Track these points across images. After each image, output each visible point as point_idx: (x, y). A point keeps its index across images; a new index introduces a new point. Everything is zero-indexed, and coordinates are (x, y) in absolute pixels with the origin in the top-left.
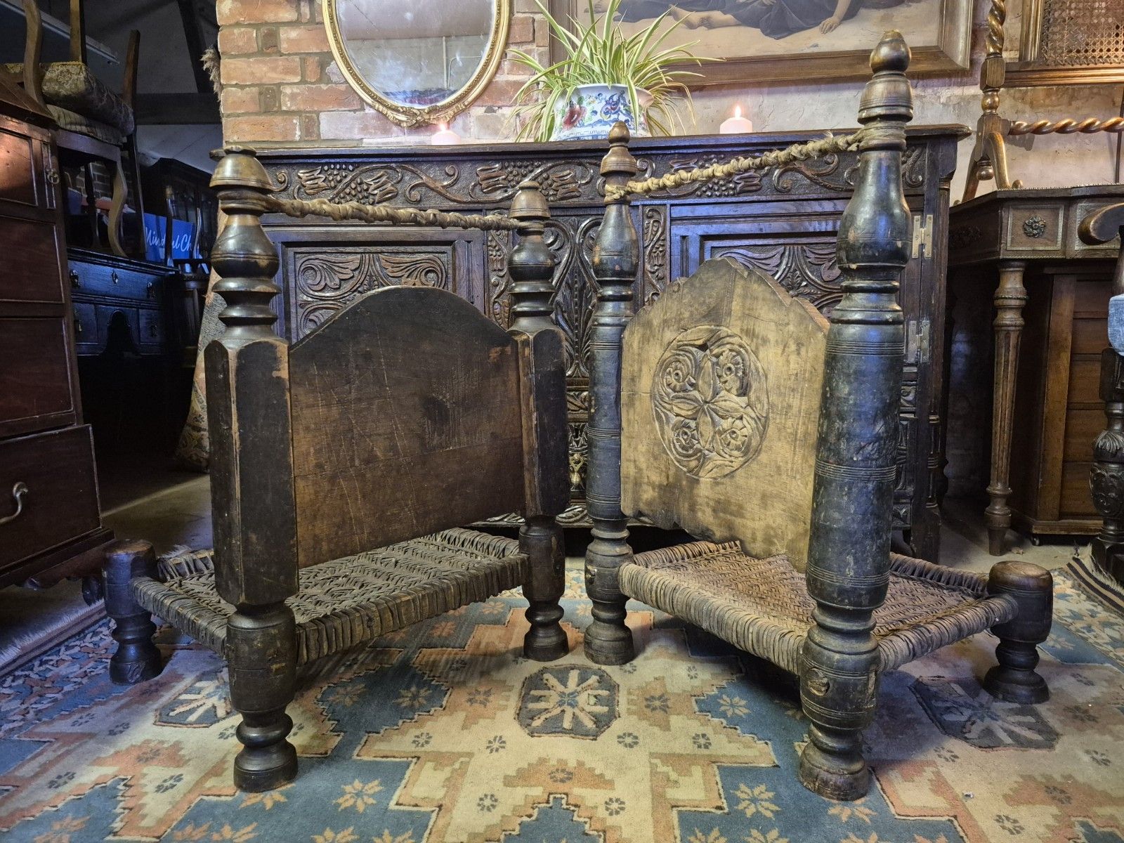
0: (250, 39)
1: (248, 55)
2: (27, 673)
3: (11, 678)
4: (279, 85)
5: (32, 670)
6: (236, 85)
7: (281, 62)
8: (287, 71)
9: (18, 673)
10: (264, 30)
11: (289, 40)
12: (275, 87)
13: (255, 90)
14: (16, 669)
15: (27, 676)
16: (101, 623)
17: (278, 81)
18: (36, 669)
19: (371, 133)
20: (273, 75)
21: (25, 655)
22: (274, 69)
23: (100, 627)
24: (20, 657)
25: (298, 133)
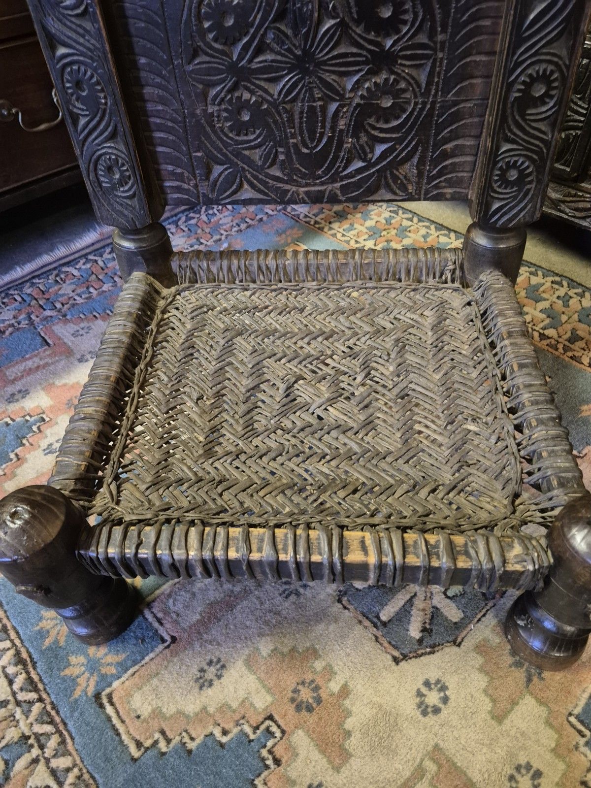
2: (96, 258)
3: (84, 260)
5: (101, 256)
9: (91, 257)
14: (90, 253)
15: (96, 261)
16: (170, 221)
18: (106, 256)
21: (102, 240)
23: (169, 224)
24: (98, 241)
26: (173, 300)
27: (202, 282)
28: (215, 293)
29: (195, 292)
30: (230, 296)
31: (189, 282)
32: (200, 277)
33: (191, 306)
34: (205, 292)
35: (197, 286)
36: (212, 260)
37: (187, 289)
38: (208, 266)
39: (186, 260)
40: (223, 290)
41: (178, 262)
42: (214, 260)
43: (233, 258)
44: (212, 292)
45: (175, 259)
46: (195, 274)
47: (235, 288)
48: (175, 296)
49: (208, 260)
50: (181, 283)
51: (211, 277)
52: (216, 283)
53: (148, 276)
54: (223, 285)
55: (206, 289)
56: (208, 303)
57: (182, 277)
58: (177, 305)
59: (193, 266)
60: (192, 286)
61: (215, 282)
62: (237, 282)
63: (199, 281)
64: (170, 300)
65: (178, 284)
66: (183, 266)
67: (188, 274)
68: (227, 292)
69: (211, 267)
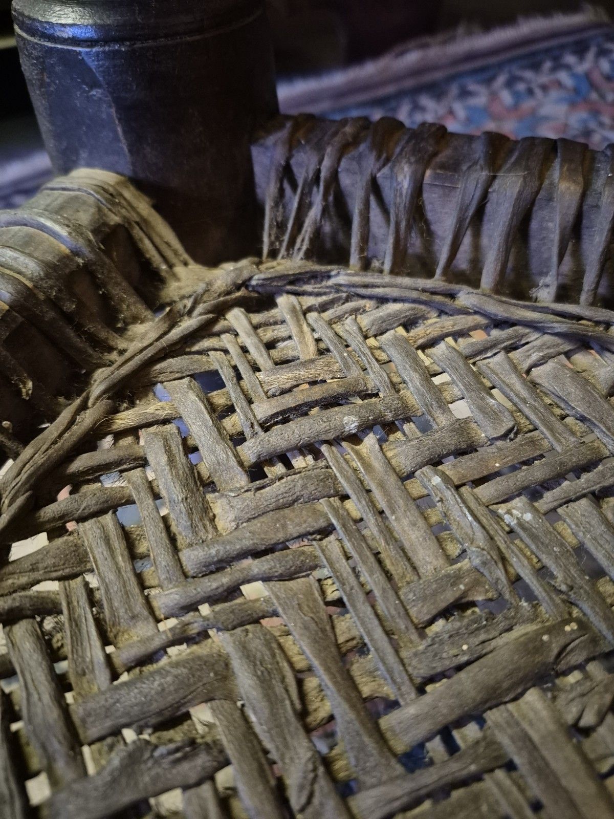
26: (204, 331)
27: (366, 265)
28: (421, 332)
29: (323, 308)
30: (497, 361)
31: (308, 255)
32: (365, 238)
33: (284, 378)
34: (371, 316)
35: (341, 277)
36: (443, 166)
37: (294, 282)
38: (418, 190)
39: (320, 149)
40: (463, 322)
41: (279, 155)
42: (453, 167)
43: (556, 171)
44: (408, 325)
45: (271, 140)
46: (346, 220)
47: (532, 325)
48: (220, 311)
49: (424, 161)
50: (273, 254)
51: (416, 244)
52: (437, 282)
53: (129, 193)
54: (466, 297)
55: (382, 300)
56: (374, 379)
57: (281, 227)
58: (215, 361)
59: (345, 180)
60: (314, 277)
61: (430, 274)
62: (545, 294)
63: (354, 259)
64: (188, 324)
65: (259, 254)
66: (301, 175)
67: (314, 213)
68: (478, 337)
69: (430, 197)
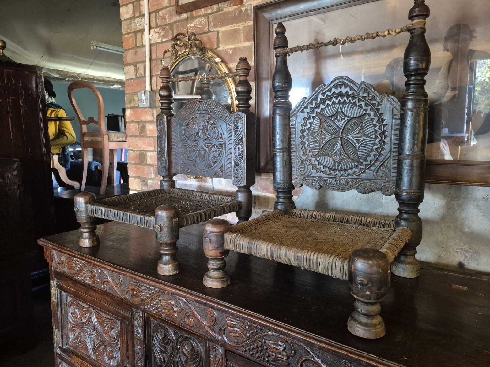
0: (136, 128)
1: (136, 136)
4: (146, 151)
6: (132, 150)
7: (147, 140)
8: (149, 145)
10: (141, 125)
11: (150, 130)
12: (144, 152)
13: (138, 152)
17: (145, 150)
19: (180, 178)
20: (143, 146)
22: (144, 143)
25: (153, 175)
